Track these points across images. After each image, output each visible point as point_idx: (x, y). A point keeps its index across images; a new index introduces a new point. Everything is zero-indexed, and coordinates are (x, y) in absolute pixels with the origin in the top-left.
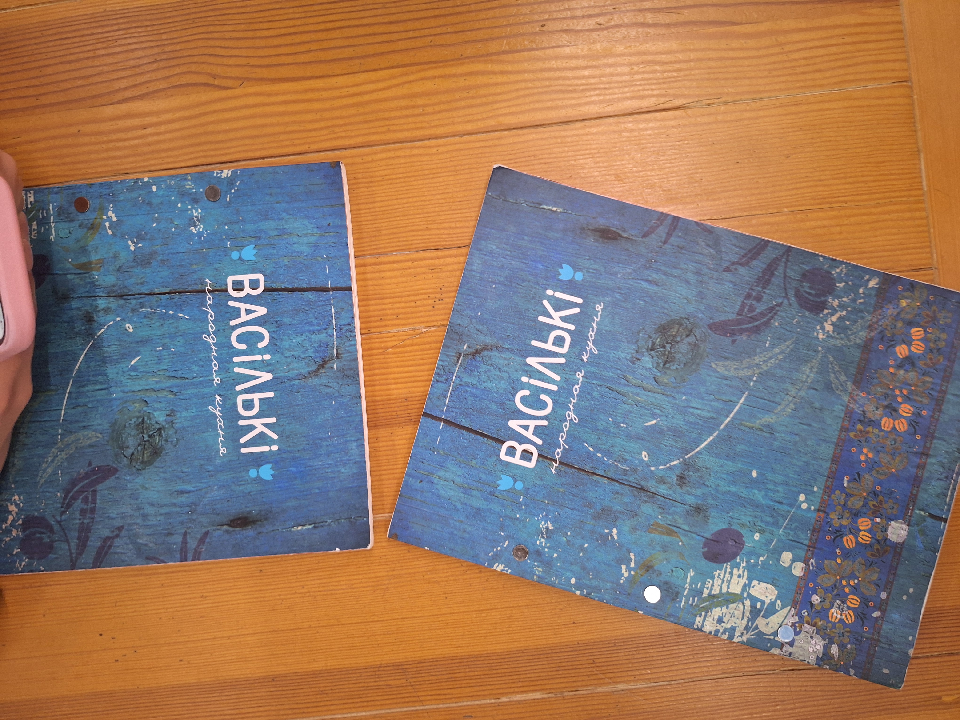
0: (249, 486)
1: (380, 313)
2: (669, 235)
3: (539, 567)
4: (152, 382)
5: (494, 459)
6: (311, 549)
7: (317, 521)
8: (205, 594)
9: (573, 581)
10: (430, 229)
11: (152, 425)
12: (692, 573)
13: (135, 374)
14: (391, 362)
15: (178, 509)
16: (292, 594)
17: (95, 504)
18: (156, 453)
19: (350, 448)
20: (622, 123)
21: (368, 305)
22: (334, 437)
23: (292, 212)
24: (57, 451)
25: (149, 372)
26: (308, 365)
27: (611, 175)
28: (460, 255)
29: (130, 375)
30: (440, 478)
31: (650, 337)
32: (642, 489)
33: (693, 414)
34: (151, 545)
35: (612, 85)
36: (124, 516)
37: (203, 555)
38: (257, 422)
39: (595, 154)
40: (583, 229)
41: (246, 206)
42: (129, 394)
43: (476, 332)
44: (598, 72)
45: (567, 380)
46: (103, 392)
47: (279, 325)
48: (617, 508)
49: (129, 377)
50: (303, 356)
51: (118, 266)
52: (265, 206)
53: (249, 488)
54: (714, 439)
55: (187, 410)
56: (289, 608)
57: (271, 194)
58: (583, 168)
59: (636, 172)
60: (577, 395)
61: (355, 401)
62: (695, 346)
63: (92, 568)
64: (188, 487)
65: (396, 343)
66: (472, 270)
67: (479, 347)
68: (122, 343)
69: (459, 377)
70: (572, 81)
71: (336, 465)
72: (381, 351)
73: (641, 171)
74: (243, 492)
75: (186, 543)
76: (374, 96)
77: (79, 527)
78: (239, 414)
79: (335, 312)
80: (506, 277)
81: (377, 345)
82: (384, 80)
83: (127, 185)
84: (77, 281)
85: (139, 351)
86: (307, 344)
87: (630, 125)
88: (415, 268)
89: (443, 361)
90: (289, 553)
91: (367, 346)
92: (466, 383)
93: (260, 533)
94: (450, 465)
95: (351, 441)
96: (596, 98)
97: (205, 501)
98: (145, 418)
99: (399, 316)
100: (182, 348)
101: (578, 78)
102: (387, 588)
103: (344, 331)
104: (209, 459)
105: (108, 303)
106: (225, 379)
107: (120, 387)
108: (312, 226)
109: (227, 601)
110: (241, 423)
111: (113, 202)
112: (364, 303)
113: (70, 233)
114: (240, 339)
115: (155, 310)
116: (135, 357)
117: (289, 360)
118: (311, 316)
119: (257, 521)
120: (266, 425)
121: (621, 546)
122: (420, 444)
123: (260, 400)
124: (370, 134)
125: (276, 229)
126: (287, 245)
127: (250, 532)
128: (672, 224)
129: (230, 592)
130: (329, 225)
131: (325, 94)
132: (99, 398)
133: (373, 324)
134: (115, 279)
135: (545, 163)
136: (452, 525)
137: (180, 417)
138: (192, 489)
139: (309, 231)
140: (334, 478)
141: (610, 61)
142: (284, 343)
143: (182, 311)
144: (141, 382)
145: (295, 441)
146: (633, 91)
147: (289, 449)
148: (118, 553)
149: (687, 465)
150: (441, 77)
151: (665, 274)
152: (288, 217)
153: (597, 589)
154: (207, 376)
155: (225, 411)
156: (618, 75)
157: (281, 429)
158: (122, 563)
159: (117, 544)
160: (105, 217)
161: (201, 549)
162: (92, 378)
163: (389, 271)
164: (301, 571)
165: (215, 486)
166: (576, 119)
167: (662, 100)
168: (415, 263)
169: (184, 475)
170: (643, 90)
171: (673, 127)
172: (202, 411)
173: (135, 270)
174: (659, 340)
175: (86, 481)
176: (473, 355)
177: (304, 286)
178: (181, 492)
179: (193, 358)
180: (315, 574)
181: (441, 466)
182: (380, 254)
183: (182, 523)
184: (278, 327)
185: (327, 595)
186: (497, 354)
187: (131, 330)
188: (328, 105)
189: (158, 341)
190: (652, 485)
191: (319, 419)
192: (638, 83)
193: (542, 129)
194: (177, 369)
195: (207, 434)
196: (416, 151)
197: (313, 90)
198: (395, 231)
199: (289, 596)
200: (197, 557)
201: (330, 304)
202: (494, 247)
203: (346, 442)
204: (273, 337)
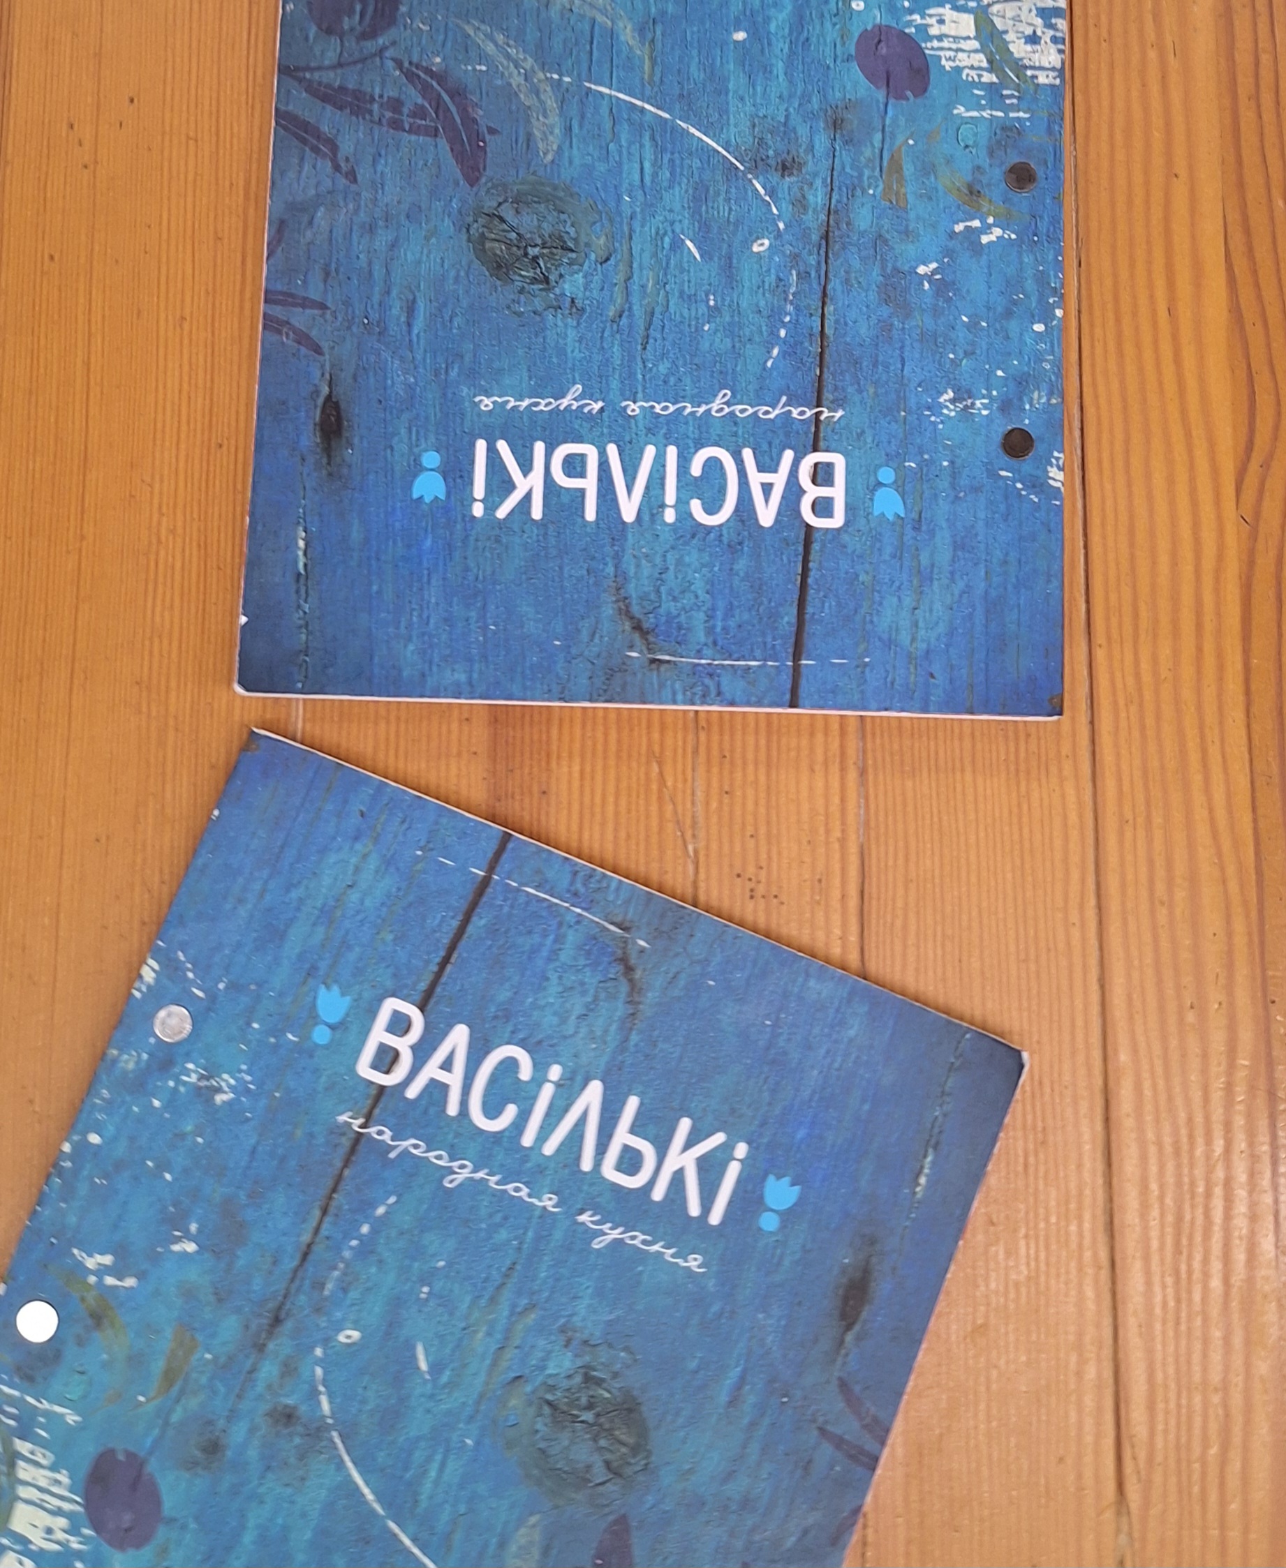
0: (405, 448)
1: (738, 755)
2: (839, 1442)
3: (137, 1063)
4: (646, 277)
5: (389, 984)
6: (253, 564)
7: (310, 583)
8: (186, 326)
9: (94, 1139)
10: (906, 889)
11: (557, 267)
12: (72, 1418)
13: (666, 245)
14: (629, 768)
15: (376, 298)
16: (160, 507)
17: (410, 132)
18: (499, 267)
19: (456, 667)
20: (1098, 1356)
21: (757, 732)
22: (484, 636)
23: (964, 601)
24: (528, 67)
25: (666, 274)
26: (642, 598)
27: (987, 1317)
28: (844, 947)
29: (665, 234)
30: (365, 856)
31: (615, 1375)
32: (277, 1321)
33: (429, 1459)
34: (309, 234)
35: (1183, 1343)
36: (378, 185)
37: (274, 338)
38: (536, 480)
39: (1037, 1284)
40: (873, 1241)
41: (987, 508)
42: (626, 229)
43: (674, 970)
44: (1215, 1311)
45: (541, 1170)
46: (637, 177)
47: (734, 549)
48: (243, 1258)
49: (661, 232)
50: (663, 589)
51: (888, 237)
52: (982, 546)
53: (401, 447)
54: (366, 1503)
55: (580, 341)
56: (131, 496)
57: (1006, 562)
58: (1008, 1254)
59: (988, 1379)
60: (505, 1191)
61: (555, 688)
62: (581, 1478)
63: (277, 110)
64: (419, 324)
65: (669, 784)
66: (808, 975)
67: (638, 974)
68: (731, 228)
69: (578, 922)
70: (1200, 1249)
71: (423, 634)
72: (656, 748)
73: (988, 1389)
74: (394, 434)
75: (303, 306)
76: (1198, 798)
77: (365, 94)
78: (558, 445)
79: (749, 668)
80: (785, 1053)
81: (669, 742)
82: (1232, 826)
83: (1052, 273)
84: (868, 152)
85: (711, 259)
86: (687, 600)
87: (1091, 1372)
88: (827, 843)
89: (618, 889)
90: (252, 515)
91: (669, 720)
92: (564, 936)
93: (303, 460)
94: (388, 883)
95: (471, 671)
96: (1158, 1299)
97: (386, 355)
98: (574, 255)
99: (726, 799)
100: (707, 345)
101: (1206, 1261)
102: (140, 712)
103: (707, 681)
104: (472, 375)
105: (815, 210)
106: (633, 426)
107: (642, 210)
108: (933, 640)
109: (166, 366)
110: (539, 447)
111: (1020, 241)
112: (763, 725)
113: (967, 147)
114: (713, 465)
115: (791, 303)
116: (699, 248)
117: (658, 560)
118: (746, 616)
119: (329, 457)
120: (528, 497)
121: (155, 1259)
122: (444, 821)
123: (582, 492)
124: (1119, 780)
125: (933, 565)
126: (897, 584)
127: (309, 438)
128: (862, 1451)
129: (186, 378)
130: (932, 676)
131: (1209, 693)
132: (626, 167)
133: (715, 737)
134: (862, 228)
135: (1026, 1166)
136: (256, 874)
137: (566, 325)
138: (415, 331)
139: (922, 633)
140: (398, 628)
141: (1238, 1340)
142: (695, 554)
143: (783, 354)
144: (646, 255)
145: (488, 554)
146: (1166, 1386)
147: (472, 539)
148: (301, 166)
149: (317, 1432)
150: (1230, 952)
151: (753, 1424)
152: (957, 592)
153: (68, 1193)
154: (644, 388)
155: (567, 415)
156: (1205, 1355)
157: (516, 527)
158: (280, 170)
159: (319, 165)
160: (991, 220)
161: (287, 335)
162: (666, 157)
163: (827, 787)
164: (206, 529)
165: (415, 377)
166: (1118, 1246)
167: (1142, 1455)
168: (836, 846)
169: (447, 318)
170: (1167, 1412)
171: (1080, 1476)
172: (573, 370)
173: (876, 271)
174: (607, 1395)
175: (458, 120)
176: (624, 960)
177: (809, 609)
178: (411, 309)
179: (685, 365)
180: (195, 560)
181: (388, 862)
182: (863, 772)
183: (347, 303)
184: (729, 546)
185: (146, 581)
186: (619, 1013)
187: (756, 248)
188: (1187, 694)
189: (728, 299)
190: (281, 1345)
191: (526, 609)
192: (1184, 1402)
193: (1100, 1166)
194: (666, 330)
195: (525, 375)
196: (1075, 875)
197: (1221, 668)
198: (910, 809)
199: (156, 501)
200: (271, 324)
201: (765, 660)
202: (852, 1033)
203: (470, 660)
204: (709, 533)
